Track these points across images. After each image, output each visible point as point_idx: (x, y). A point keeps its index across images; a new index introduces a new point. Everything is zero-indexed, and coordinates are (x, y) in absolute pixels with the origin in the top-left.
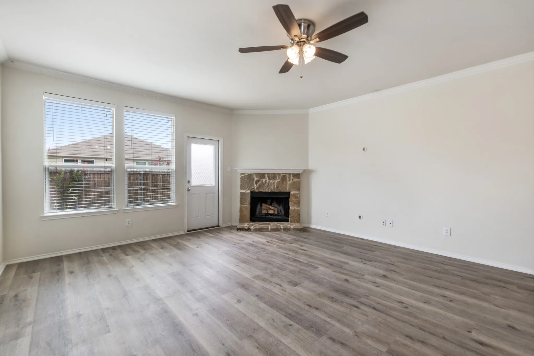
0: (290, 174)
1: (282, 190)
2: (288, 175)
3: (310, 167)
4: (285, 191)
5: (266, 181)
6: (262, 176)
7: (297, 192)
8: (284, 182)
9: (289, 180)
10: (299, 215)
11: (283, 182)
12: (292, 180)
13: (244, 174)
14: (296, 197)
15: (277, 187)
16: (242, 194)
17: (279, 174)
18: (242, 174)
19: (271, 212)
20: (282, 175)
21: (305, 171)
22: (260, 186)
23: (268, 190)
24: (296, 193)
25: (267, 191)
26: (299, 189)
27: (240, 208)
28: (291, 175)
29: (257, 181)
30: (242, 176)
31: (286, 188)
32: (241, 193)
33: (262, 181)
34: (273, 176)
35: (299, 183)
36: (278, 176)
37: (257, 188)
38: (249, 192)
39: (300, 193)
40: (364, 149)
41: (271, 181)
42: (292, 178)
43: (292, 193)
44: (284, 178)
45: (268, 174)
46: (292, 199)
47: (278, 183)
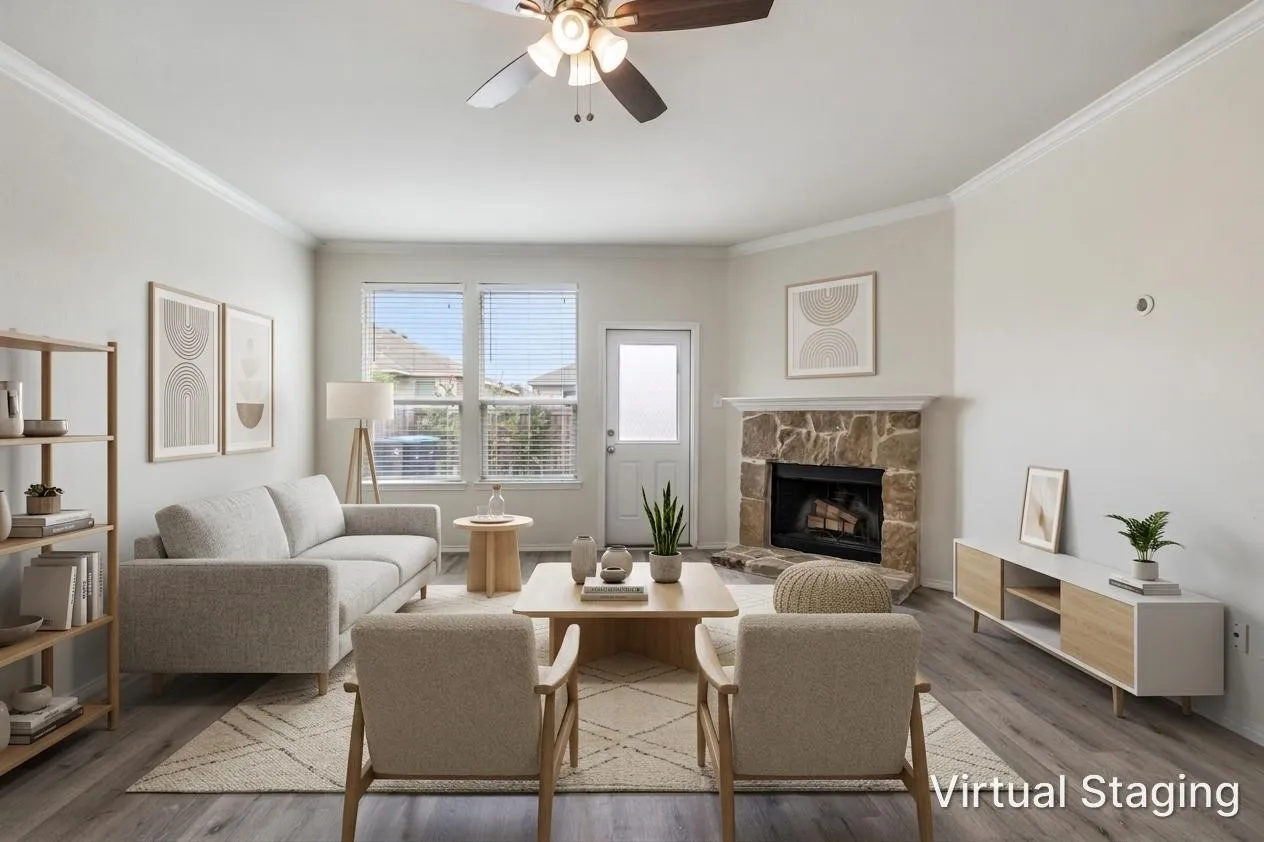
0: (881, 414)
1: (855, 462)
2: (874, 418)
3: (959, 390)
4: (867, 465)
5: (809, 433)
6: (797, 418)
7: (904, 471)
8: (864, 439)
9: (881, 434)
10: (914, 546)
11: (858, 439)
12: (890, 431)
13: (751, 413)
14: (904, 489)
15: (842, 454)
16: (746, 468)
17: (848, 414)
18: (746, 414)
19: (834, 526)
20: (855, 416)
21: (936, 401)
22: (792, 448)
23: (816, 459)
24: (903, 476)
25: (812, 463)
26: (912, 462)
27: (742, 505)
28: (887, 418)
29: (785, 435)
30: (748, 418)
31: (868, 458)
32: (744, 465)
33: (799, 434)
34: (829, 419)
35: (916, 442)
36: (842, 419)
37: (784, 455)
38: (762, 462)
39: (917, 476)
40: (1142, 305)
41: (821, 434)
42: (888, 425)
43: (890, 473)
44: (862, 424)
45: (813, 413)
46: (889, 493)
47: (844, 439)
